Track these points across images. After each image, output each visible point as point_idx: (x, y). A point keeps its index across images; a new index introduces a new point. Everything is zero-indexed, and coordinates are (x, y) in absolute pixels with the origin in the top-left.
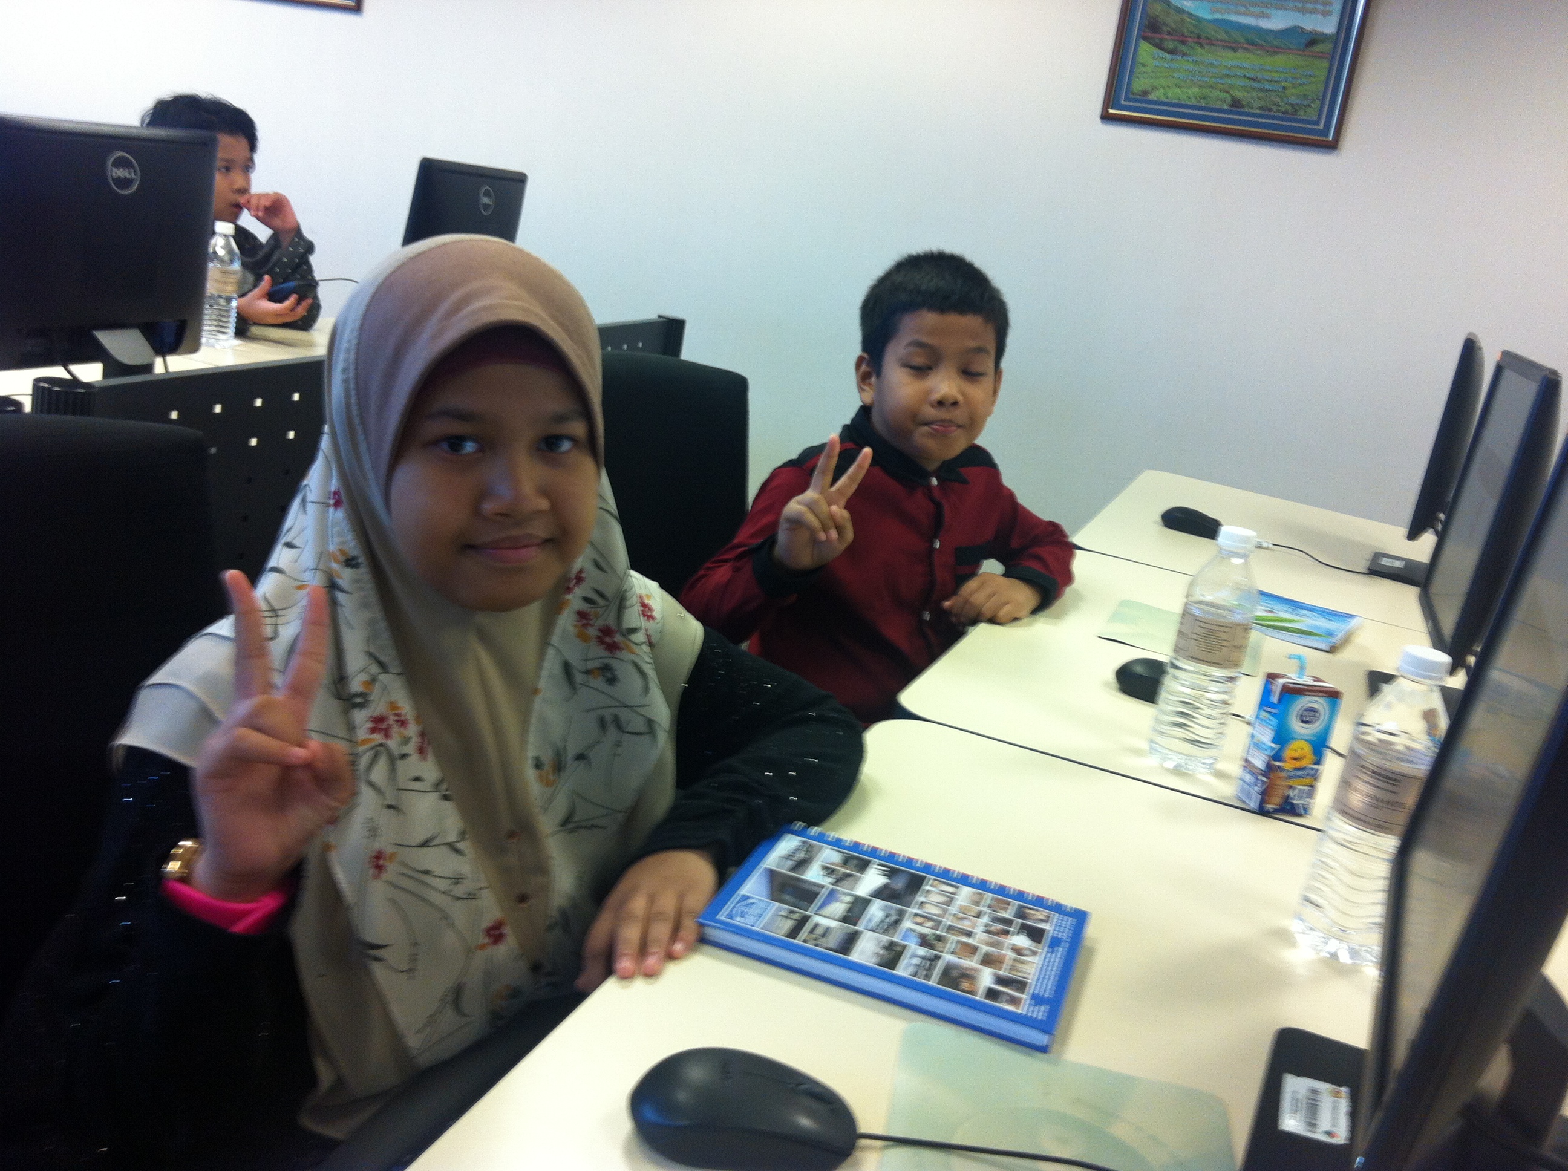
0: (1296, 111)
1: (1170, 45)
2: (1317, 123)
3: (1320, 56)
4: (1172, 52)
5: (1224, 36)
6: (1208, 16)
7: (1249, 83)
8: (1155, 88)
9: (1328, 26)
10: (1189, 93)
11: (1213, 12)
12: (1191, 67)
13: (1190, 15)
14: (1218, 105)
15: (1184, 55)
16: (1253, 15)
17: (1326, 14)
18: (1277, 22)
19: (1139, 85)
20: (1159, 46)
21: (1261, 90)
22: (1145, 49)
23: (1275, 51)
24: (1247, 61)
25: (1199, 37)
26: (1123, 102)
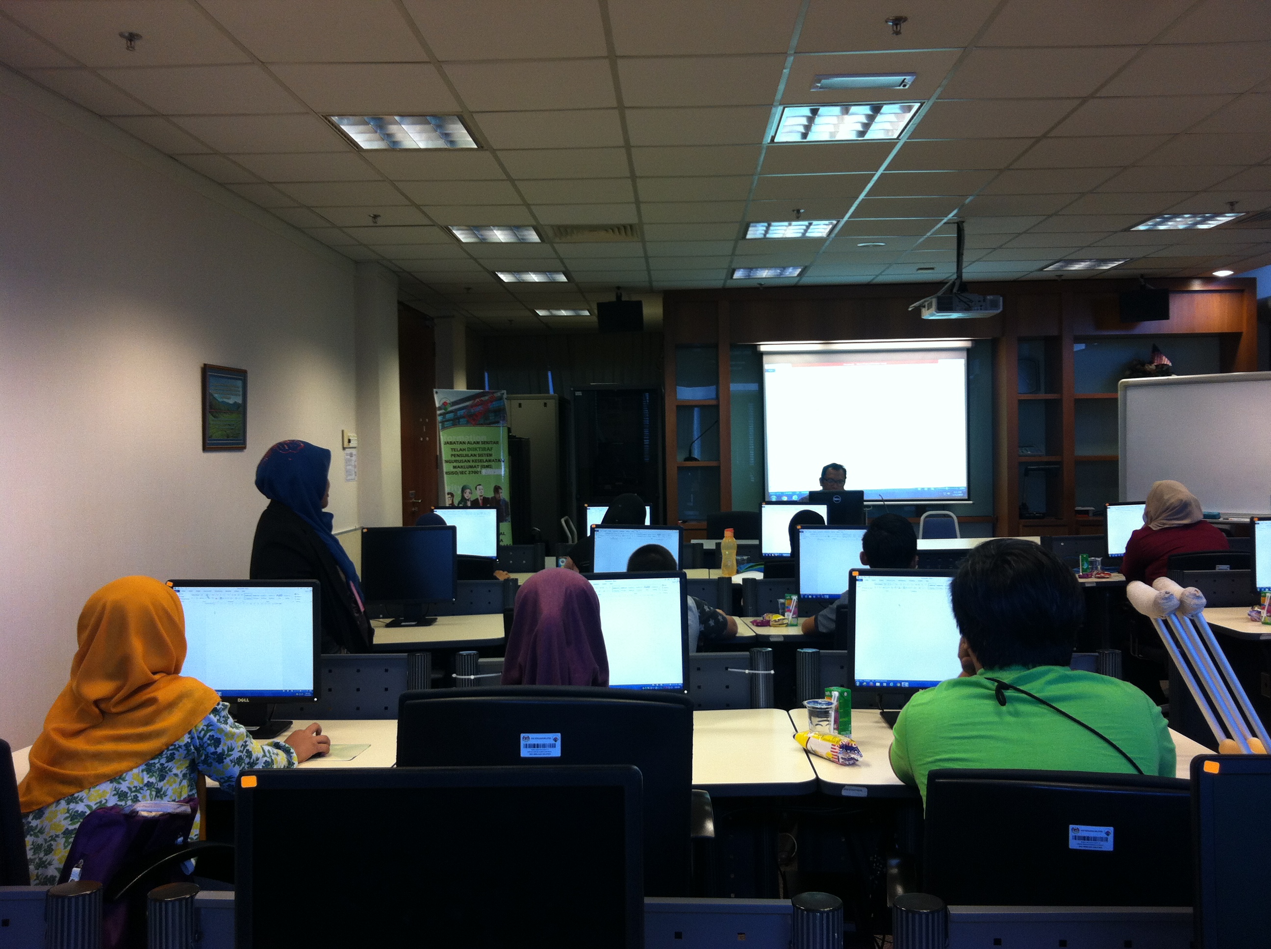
1: (214, 414)
2: (243, 439)
3: (242, 412)
5: (223, 408)
7: (229, 427)
8: (212, 434)
9: (239, 400)
10: (219, 434)
11: (221, 398)
12: (219, 422)
13: (218, 400)
14: (225, 438)
15: (217, 418)
16: (228, 398)
17: (241, 395)
18: (232, 400)
19: (209, 433)
20: (211, 415)
23: (233, 412)
24: (229, 417)
25: (220, 409)
26: (205, 442)
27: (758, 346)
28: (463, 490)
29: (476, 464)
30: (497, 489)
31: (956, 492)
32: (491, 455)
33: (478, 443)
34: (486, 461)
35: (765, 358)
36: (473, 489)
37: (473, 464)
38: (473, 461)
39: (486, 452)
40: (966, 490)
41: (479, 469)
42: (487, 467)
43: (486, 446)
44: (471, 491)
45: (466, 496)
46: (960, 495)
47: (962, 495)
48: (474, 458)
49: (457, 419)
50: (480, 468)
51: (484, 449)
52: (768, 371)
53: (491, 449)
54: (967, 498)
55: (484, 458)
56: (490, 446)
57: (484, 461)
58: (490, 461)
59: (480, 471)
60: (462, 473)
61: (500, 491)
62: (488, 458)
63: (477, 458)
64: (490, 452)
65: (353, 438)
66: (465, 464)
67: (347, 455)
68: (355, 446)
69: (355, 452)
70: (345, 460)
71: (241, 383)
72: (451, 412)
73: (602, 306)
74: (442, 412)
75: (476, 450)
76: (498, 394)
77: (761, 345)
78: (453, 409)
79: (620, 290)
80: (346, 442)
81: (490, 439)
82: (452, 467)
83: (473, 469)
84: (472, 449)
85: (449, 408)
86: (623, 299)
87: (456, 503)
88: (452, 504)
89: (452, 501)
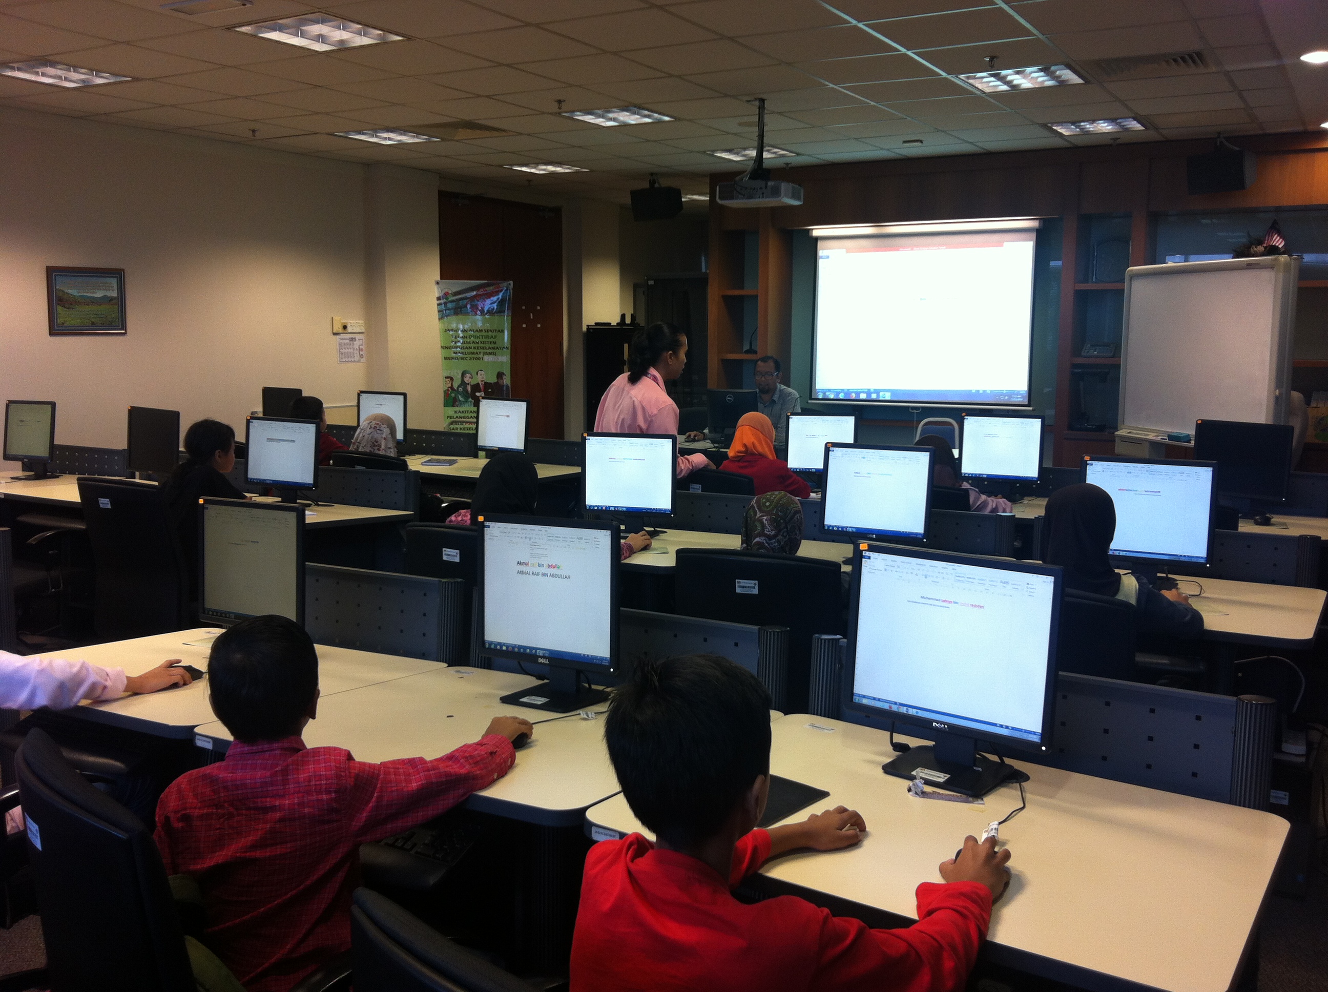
0: (112, 323)
1: (67, 306)
2: (119, 326)
3: (114, 304)
4: (69, 308)
5: (83, 301)
6: (78, 295)
7: (96, 316)
8: (67, 322)
9: (114, 294)
10: (77, 322)
11: (79, 293)
12: (76, 313)
13: (72, 295)
14: (87, 325)
15: (72, 309)
16: (91, 293)
17: (113, 290)
18: (99, 294)
19: (60, 321)
20: (63, 307)
21: (100, 317)
22: (60, 308)
23: (100, 304)
24: (92, 308)
25: (76, 302)
27: (810, 231)
28: (463, 374)
29: (478, 351)
30: (500, 375)
31: (1016, 396)
32: (495, 343)
33: (481, 331)
34: (489, 348)
35: (820, 244)
36: (474, 374)
37: (475, 351)
38: (474, 348)
39: (489, 340)
40: (1026, 395)
41: (481, 356)
42: (490, 354)
43: (490, 334)
44: (472, 375)
45: (466, 380)
46: (1019, 400)
47: (1022, 399)
48: (477, 345)
49: (458, 308)
50: (482, 354)
51: (487, 337)
52: (822, 257)
53: (495, 336)
54: (1027, 403)
55: (487, 346)
56: (494, 334)
57: (487, 348)
58: (493, 348)
59: (482, 358)
60: (462, 358)
61: (504, 377)
62: (493, 346)
63: (480, 345)
64: (494, 340)
65: (356, 324)
66: (466, 351)
67: (342, 339)
68: (360, 331)
69: (361, 336)
70: (338, 345)
71: (115, 280)
72: (452, 301)
73: (635, 194)
74: (442, 301)
75: (478, 337)
76: (505, 284)
77: (813, 229)
78: (454, 298)
79: (653, 177)
80: (338, 328)
81: (495, 327)
82: (452, 352)
83: (475, 356)
84: (476, 337)
85: (450, 299)
86: (656, 185)
87: (455, 386)
88: (452, 387)
89: (452, 384)
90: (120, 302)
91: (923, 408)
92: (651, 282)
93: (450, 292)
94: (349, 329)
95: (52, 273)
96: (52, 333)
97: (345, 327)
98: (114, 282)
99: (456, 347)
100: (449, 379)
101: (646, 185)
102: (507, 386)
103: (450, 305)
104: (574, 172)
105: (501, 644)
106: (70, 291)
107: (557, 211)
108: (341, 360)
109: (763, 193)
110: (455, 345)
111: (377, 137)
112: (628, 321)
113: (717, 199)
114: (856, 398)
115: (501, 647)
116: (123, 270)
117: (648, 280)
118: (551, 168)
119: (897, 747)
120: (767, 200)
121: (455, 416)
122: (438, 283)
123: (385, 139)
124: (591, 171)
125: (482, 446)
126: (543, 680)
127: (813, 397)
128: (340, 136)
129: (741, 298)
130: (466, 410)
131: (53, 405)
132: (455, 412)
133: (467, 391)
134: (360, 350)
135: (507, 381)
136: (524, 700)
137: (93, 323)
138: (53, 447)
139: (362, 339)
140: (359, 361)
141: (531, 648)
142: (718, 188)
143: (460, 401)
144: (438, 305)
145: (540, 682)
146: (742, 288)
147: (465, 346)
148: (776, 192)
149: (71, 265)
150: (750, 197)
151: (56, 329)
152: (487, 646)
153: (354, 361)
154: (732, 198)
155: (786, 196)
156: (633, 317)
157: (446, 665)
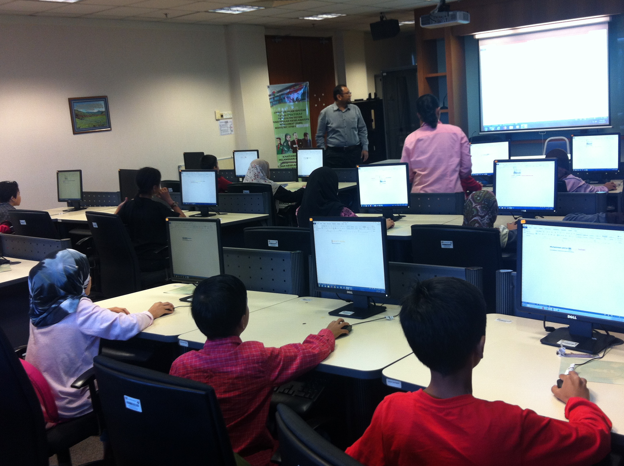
0: (104, 125)
1: (81, 118)
2: (107, 126)
3: (104, 115)
4: (81, 119)
5: (89, 115)
6: (85, 112)
7: (95, 122)
8: (81, 126)
9: (103, 110)
12: (85, 121)
13: (82, 112)
14: (91, 127)
15: (83, 119)
17: (102, 107)
18: (96, 110)
19: (78, 126)
20: (79, 119)
21: (97, 123)
22: (77, 119)
23: (97, 115)
24: (93, 118)
26: (76, 130)
28: (286, 136)
29: (293, 122)
30: (305, 135)
31: (602, 119)
33: (293, 111)
35: (480, 43)
38: (291, 121)
39: (298, 116)
40: (608, 118)
42: (299, 123)
43: (298, 112)
44: (290, 136)
45: (287, 139)
47: (606, 122)
48: (292, 119)
49: (281, 100)
51: (297, 114)
52: (482, 51)
53: (302, 113)
54: (608, 123)
55: (298, 119)
59: (295, 126)
60: (285, 127)
61: (308, 135)
62: (301, 119)
64: (300, 116)
65: (228, 114)
66: (286, 123)
67: (220, 122)
68: (230, 117)
69: (231, 120)
70: (219, 126)
71: (103, 102)
72: (277, 96)
73: (372, 25)
74: (272, 97)
75: (292, 115)
76: (305, 84)
77: (475, 35)
78: (278, 94)
79: (382, 14)
80: (218, 117)
81: (301, 108)
82: (279, 125)
83: (291, 125)
84: (290, 115)
85: (276, 95)
86: (384, 19)
87: (282, 143)
88: (280, 144)
89: (280, 142)
90: (107, 113)
91: (547, 132)
92: (385, 74)
93: (276, 91)
94: (224, 117)
95: (72, 102)
96: (74, 133)
97: (222, 116)
98: (102, 103)
99: (281, 122)
100: (279, 139)
101: (378, 19)
102: (310, 140)
103: (276, 99)
104: (337, 17)
105: (327, 285)
106: (81, 110)
107: (329, 39)
108: (222, 134)
109: (447, 19)
110: (280, 120)
111: (231, 10)
112: (373, 97)
113: (421, 25)
114: (507, 129)
115: (327, 286)
116: (107, 97)
117: (383, 73)
118: (325, 16)
119: (547, 329)
120: (450, 22)
121: (283, 159)
122: (269, 87)
123: (235, 11)
124: (347, 15)
125: (300, 175)
126: (350, 302)
127: (482, 131)
128: (211, 12)
129: (437, 78)
130: (289, 155)
131: (80, 171)
132: (283, 157)
133: (289, 145)
134: (231, 127)
135: (309, 137)
136: (341, 313)
137: (94, 126)
138: (82, 193)
139: (231, 122)
140: (231, 133)
141: (343, 286)
142: (420, 18)
143: (285, 150)
144: (270, 99)
145: (348, 303)
146: (437, 72)
147: (286, 120)
148: (454, 18)
149: (80, 96)
150: (440, 22)
151: (76, 131)
152: (319, 286)
153: (228, 134)
154: (429, 23)
155: (461, 19)
156: (376, 94)
157: (298, 296)
